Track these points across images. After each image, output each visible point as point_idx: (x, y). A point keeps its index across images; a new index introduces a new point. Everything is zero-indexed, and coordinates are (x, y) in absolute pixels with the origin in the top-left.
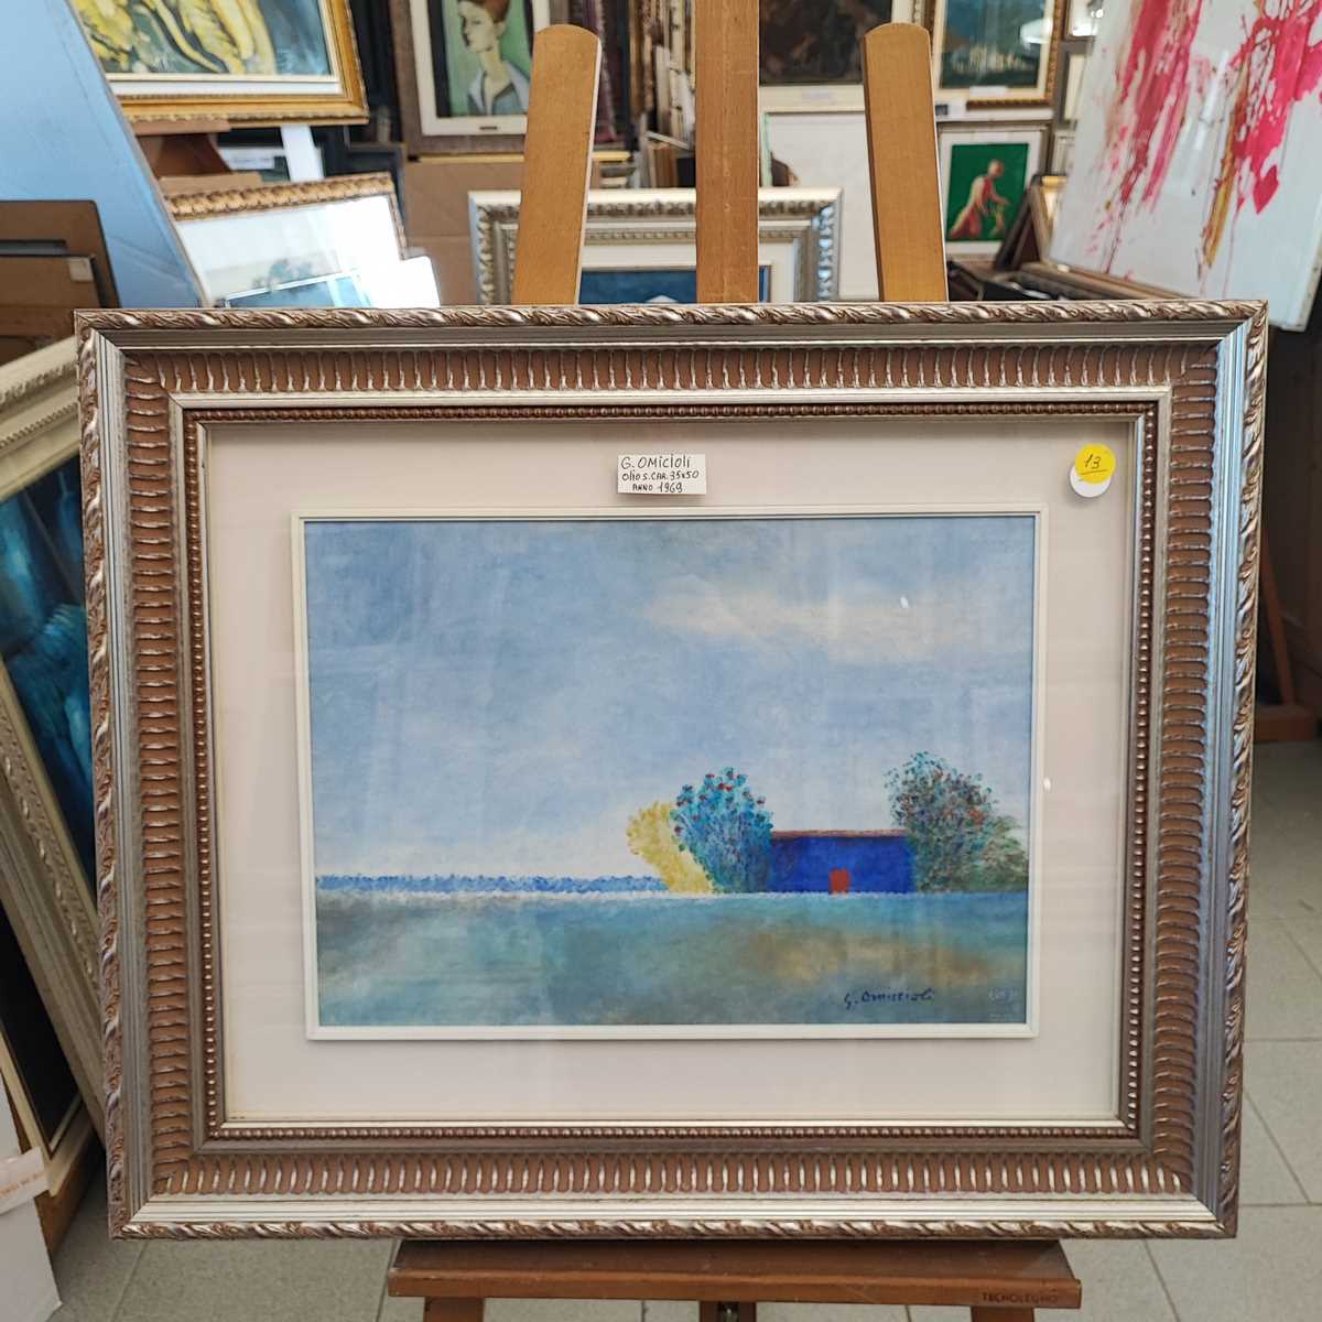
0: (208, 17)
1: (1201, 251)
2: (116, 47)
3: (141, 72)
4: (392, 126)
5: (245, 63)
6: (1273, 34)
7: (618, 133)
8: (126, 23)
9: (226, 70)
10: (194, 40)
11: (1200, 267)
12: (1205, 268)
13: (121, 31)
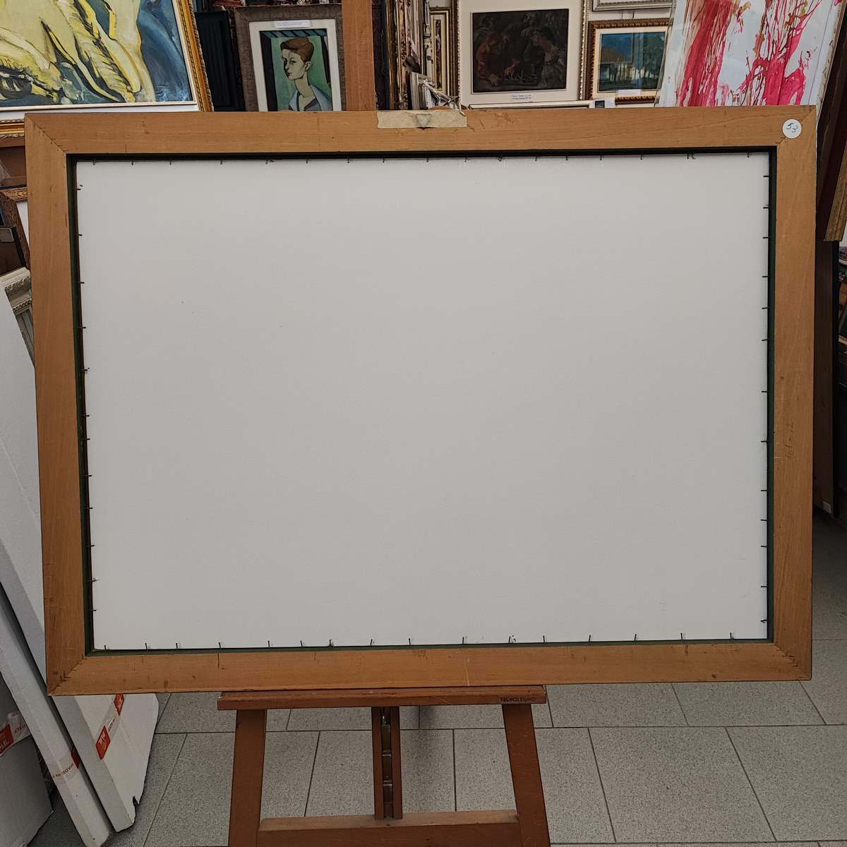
0: (109, 67)
2: (49, 88)
3: (66, 104)
5: (135, 95)
6: (765, 69)
8: (56, 73)
9: (124, 101)
10: (101, 82)
13: (53, 79)
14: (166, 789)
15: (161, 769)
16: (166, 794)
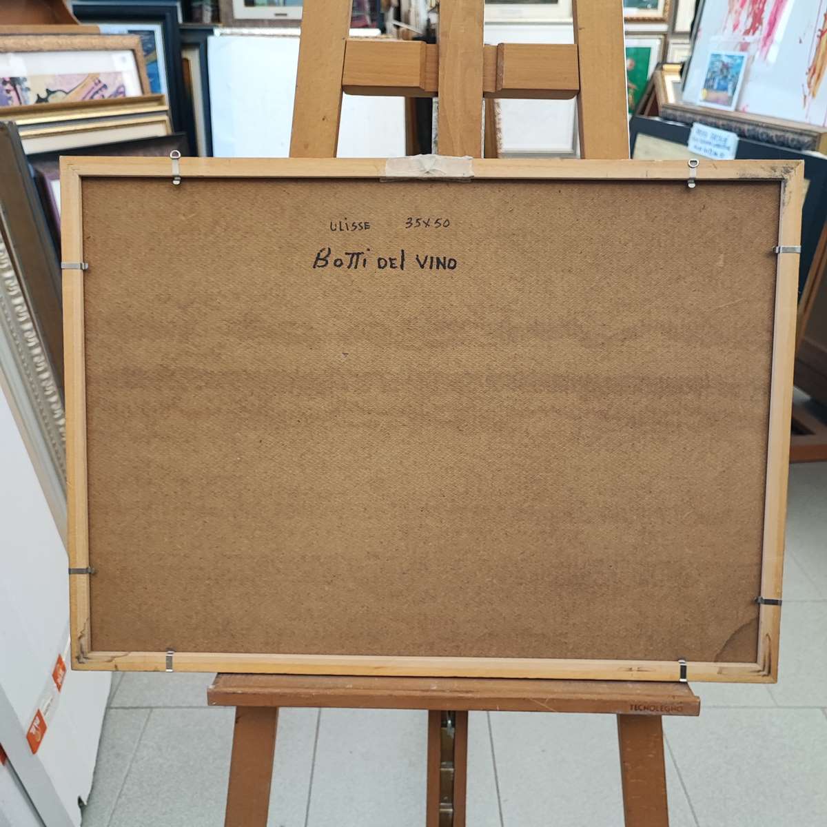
1: (806, 85)
4: (213, 11)
7: (372, 20)
11: (805, 97)
12: (809, 98)
14: (125, 783)
15: (118, 755)
16: (125, 790)
